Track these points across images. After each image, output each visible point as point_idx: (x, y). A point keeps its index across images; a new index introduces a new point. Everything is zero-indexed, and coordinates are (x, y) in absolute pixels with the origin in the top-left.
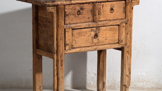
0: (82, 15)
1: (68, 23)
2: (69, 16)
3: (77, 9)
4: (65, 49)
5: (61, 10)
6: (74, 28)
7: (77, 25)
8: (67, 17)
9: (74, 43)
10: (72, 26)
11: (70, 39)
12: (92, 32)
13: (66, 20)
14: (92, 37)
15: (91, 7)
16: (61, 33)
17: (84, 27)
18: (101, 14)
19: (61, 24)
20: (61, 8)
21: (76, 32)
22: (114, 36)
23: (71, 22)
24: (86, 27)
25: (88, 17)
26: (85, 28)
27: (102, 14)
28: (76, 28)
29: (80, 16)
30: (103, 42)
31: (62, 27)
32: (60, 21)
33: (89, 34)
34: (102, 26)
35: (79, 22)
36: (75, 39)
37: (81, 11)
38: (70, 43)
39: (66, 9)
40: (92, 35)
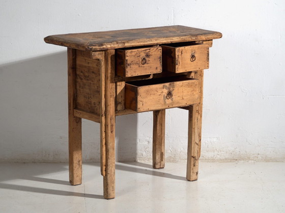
0: (148, 63)
1: (129, 76)
2: (132, 66)
3: (141, 57)
8: (129, 67)
9: (140, 105)
12: (165, 89)
14: (164, 96)
15: (159, 53)
22: (193, 93)
23: (134, 74)
25: (155, 66)
29: (145, 65)
30: (178, 103)
33: (160, 92)
36: (142, 100)
37: (147, 59)
39: (127, 56)
40: (163, 94)
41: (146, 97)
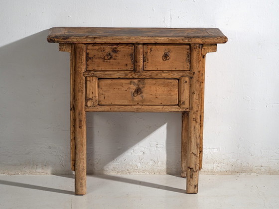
0: (114, 59)
1: (90, 69)
2: (94, 60)
3: (106, 51)
4: (86, 105)
5: (79, 50)
6: (101, 77)
7: (106, 73)
8: (90, 60)
9: (102, 98)
10: (98, 73)
11: (93, 91)
12: (132, 85)
13: (88, 65)
14: (131, 92)
15: (130, 49)
16: (79, 82)
17: (117, 77)
18: (148, 60)
19: (79, 69)
20: (79, 48)
21: (103, 82)
22: (170, 94)
23: (96, 68)
24: (122, 77)
25: (125, 63)
26: (119, 79)
27: (150, 60)
28: (105, 77)
29: (111, 60)
30: (150, 101)
31: (80, 74)
32: (77, 66)
33: (126, 87)
34: (148, 77)
35: (109, 69)
36: (103, 93)
37: (114, 54)
38: (94, 98)
39: (88, 49)
40: (131, 90)
41: (109, 91)
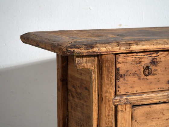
0: (153, 75)
1: (122, 93)
2: (127, 78)
3: (143, 63)
5: (107, 64)
6: (137, 104)
7: (144, 96)
8: (122, 79)
13: (119, 87)
16: (107, 114)
17: (157, 101)
19: (107, 94)
20: (107, 61)
21: (139, 111)
23: (130, 91)
24: (163, 100)
26: (160, 103)
28: (142, 103)
29: (149, 77)
31: (109, 101)
32: (105, 89)
35: (146, 91)
37: (153, 67)
39: (119, 63)
41: (145, 122)
